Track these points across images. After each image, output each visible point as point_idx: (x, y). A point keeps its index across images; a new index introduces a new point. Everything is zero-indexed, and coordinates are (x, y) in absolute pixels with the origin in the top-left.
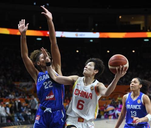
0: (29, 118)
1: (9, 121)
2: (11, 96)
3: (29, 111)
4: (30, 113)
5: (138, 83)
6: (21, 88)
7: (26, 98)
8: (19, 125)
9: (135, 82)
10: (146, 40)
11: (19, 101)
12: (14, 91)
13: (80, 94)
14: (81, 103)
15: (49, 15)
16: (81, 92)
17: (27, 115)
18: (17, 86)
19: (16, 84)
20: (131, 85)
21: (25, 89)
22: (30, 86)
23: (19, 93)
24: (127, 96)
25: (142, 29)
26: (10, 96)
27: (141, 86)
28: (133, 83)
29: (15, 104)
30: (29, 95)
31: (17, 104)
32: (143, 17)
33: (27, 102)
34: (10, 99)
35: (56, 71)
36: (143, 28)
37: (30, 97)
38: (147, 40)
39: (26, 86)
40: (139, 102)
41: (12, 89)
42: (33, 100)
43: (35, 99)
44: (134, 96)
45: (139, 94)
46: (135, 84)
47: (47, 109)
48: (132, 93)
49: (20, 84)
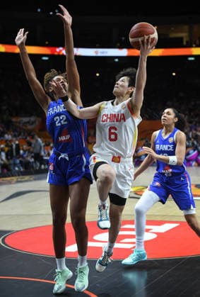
0: (33, 167)
1: (5, 171)
2: (8, 137)
3: (32, 157)
4: (33, 160)
5: (172, 116)
6: (21, 125)
7: (28, 138)
8: (19, 175)
9: (168, 113)
10: (190, 59)
11: (17, 142)
12: (11, 130)
13: (108, 120)
14: (113, 131)
15: (68, 18)
16: (109, 116)
17: (29, 162)
18: (16, 122)
19: (14, 120)
20: (163, 118)
21: (26, 126)
22: (33, 123)
23: (17, 131)
24: (157, 133)
25: (185, 43)
26: (6, 136)
27: (176, 120)
28: (165, 115)
29: (12, 146)
30: (32, 134)
31: (14, 146)
32: (186, 27)
33: (30, 144)
34: (6, 141)
35: (74, 100)
36: (187, 42)
37: (33, 137)
38: (193, 59)
39: (28, 122)
40: (171, 140)
41: (9, 126)
42: (37, 141)
43: (39, 140)
44: (166, 134)
45: (173, 130)
46: (168, 116)
47: (63, 156)
48: (164, 130)
49: (19, 119)
